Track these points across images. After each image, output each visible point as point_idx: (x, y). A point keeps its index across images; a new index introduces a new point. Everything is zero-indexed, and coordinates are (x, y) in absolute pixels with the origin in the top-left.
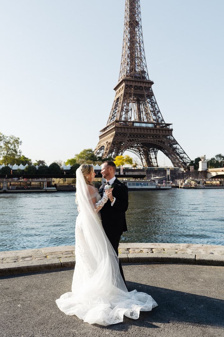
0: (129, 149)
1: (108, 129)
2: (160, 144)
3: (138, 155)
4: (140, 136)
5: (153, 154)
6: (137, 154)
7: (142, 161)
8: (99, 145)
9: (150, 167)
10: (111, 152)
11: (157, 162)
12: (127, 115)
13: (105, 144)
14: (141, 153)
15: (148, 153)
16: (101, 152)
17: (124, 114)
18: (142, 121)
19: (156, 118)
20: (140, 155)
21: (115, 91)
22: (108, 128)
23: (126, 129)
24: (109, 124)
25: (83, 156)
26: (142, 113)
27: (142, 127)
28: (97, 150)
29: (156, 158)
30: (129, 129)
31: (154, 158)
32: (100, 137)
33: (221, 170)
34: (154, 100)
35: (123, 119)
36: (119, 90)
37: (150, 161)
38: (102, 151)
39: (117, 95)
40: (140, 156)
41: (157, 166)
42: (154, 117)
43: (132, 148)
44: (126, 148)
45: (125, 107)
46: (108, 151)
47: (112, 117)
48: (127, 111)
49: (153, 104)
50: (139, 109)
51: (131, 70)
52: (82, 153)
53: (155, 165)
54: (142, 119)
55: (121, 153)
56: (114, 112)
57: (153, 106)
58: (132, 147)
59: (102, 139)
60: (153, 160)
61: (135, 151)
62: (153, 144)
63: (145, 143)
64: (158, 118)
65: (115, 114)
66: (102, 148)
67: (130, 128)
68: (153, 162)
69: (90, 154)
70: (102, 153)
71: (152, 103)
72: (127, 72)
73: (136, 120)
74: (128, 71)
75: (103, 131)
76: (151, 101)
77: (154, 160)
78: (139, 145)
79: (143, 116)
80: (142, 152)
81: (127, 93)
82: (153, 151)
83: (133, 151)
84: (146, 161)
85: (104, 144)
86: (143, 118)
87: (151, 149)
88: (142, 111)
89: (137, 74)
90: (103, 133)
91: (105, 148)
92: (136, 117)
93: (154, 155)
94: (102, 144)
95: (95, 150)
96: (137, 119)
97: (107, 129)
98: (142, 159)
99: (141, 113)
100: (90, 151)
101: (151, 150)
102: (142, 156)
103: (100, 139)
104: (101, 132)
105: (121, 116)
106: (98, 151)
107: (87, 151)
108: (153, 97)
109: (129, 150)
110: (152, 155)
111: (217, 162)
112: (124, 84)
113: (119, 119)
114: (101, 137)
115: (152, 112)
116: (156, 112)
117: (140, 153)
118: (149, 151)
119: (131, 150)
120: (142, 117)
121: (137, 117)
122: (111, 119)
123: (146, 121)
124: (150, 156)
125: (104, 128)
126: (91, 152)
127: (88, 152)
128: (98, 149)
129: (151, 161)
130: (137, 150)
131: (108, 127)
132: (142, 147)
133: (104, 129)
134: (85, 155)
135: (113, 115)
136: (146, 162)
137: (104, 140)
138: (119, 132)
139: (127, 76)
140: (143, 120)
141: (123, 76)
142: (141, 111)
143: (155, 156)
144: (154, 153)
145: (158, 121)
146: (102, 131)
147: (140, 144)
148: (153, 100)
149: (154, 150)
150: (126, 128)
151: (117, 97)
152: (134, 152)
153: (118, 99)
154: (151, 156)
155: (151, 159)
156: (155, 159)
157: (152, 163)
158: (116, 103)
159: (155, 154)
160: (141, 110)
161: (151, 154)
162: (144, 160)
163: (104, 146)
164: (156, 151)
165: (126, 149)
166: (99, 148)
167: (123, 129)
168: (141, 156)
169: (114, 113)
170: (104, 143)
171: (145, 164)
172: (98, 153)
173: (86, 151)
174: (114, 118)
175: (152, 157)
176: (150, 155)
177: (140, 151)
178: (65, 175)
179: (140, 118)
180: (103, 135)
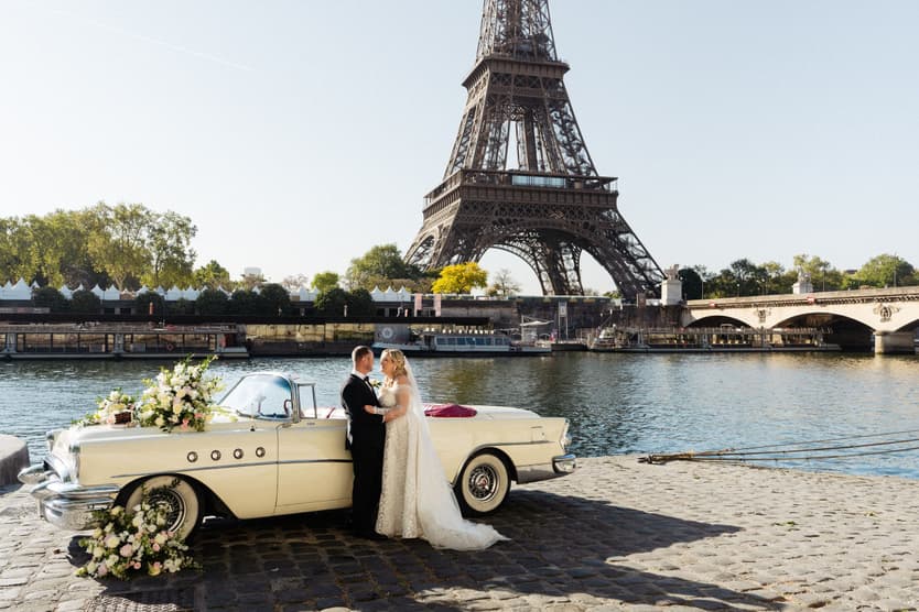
0: (504, 244)
1: (445, 192)
2: (582, 232)
3: (529, 260)
4: (538, 211)
5: (568, 259)
6: (526, 257)
7: (540, 278)
8: (422, 235)
9: (561, 294)
10: (448, 252)
11: (579, 280)
12: (495, 155)
14: (536, 255)
15: (555, 254)
16: (427, 251)
17: (489, 153)
18: (540, 169)
19: (576, 163)
20: (535, 259)
21: (465, 89)
22: (445, 188)
23: (489, 192)
24: (448, 178)
25: (370, 265)
26: (540, 149)
28: (415, 248)
29: (577, 269)
31: (571, 270)
32: (424, 212)
34: (570, 113)
35: (485, 166)
36: (477, 88)
37: (560, 276)
38: (432, 249)
39: (472, 100)
40: (533, 262)
41: (582, 292)
42: (570, 161)
43: (511, 243)
44: (503, 240)
45: (490, 134)
46: (441, 250)
47: (458, 159)
48: (497, 143)
49: (569, 124)
50: (530, 139)
51: (509, 33)
52: (367, 257)
53: (576, 287)
54: (539, 166)
55: (475, 256)
56: (462, 144)
57: (566, 131)
58: (513, 239)
59: (430, 219)
60: (569, 273)
62: (567, 233)
63: (542, 229)
64: (579, 162)
65: (464, 151)
66: (428, 242)
67: (501, 190)
68: (569, 280)
69: (391, 258)
71: (564, 122)
72: (497, 39)
73: (523, 168)
74: (502, 37)
75: (434, 195)
76: (561, 117)
77: (572, 275)
78: (530, 234)
79: (543, 156)
80: (540, 254)
81: (495, 96)
82: (568, 249)
83: (515, 250)
84: (550, 275)
85: (432, 232)
86: (542, 161)
87: (563, 244)
88: (540, 144)
89: (525, 43)
90: (434, 201)
91: (436, 240)
92: (522, 160)
93: (572, 261)
94: (429, 232)
95: (413, 246)
96: (525, 165)
97: (443, 192)
98: (540, 272)
99: (537, 149)
100: (393, 249)
101: (564, 247)
102: (538, 262)
103: (426, 218)
104: (428, 199)
105: (479, 156)
106: (421, 250)
107: (383, 250)
108: (567, 105)
109: (505, 247)
110: (567, 262)
112: (488, 72)
113: (475, 163)
114: (428, 212)
115: (564, 145)
116: (575, 146)
117: (533, 254)
118: (559, 249)
119: (510, 248)
120: (539, 158)
121: (525, 160)
122: (455, 165)
123: (548, 170)
124: (560, 263)
126: (393, 254)
127: (386, 254)
128: (420, 244)
129: (564, 275)
130: (524, 247)
131: (444, 185)
132: (539, 240)
133: (437, 192)
134: (375, 263)
135: (459, 154)
136: (549, 279)
137: (434, 222)
138: (471, 200)
139: (497, 50)
140: (543, 167)
141: (488, 48)
142: (536, 143)
143: (575, 263)
144: (571, 256)
145: (580, 172)
146: (430, 196)
147: (533, 232)
148: (566, 114)
149: (571, 247)
151: (471, 105)
152: (519, 252)
153: (472, 111)
154: (565, 263)
155: (565, 271)
156: (574, 273)
157: (568, 283)
158: (468, 121)
159: (574, 258)
160: (537, 140)
161: (564, 257)
162: (545, 276)
163: (432, 237)
164: (577, 251)
165: (492, 244)
166: (422, 241)
167: (483, 191)
168: (536, 264)
169: (462, 148)
170: (434, 230)
171: (548, 286)
172: (420, 256)
173: (378, 252)
174: (462, 161)
175: (567, 267)
176: (562, 261)
177: (534, 250)
179: (532, 161)
180: (433, 206)
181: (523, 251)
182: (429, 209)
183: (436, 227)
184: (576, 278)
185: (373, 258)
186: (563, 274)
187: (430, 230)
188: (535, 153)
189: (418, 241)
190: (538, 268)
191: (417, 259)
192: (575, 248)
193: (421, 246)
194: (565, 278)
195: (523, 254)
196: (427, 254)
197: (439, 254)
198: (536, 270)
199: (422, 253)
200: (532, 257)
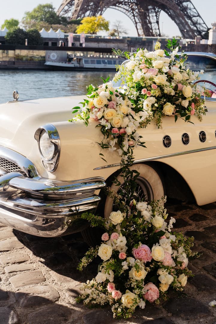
0: (116, 6)
3: (130, 16)
5: (153, 16)
6: (129, 14)
7: (136, 27)
9: (148, 36)
10: (84, 10)
11: (159, 29)
14: (135, 13)
15: (145, 13)
16: (70, 9)
20: (134, 16)
25: (36, 15)
28: (63, 6)
29: (157, 22)
31: (154, 23)
37: (148, 27)
38: (73, 8)
40: (133, 18)
41: (160, 35)
43: (120, 5)
46: (79, 8)
52: (35, 11)
55: (100, 12)
60: (153, 25)
66: (71, 3)
68: (153, 28)
70: (72, 11)
77: (154, 26)
80: (137, 12)
82: (153, 10)
83: (122, 10)
84: (142, 26)
87: (150, 7)
91: (76, 2)
93: (155, 18)
95: (62, 5)
98: (136, 23)
100: (50, 7)
101: (151, 9)
102: (136, 17)
106: (66, 8)
107: (44, 7)
109: (117, 8)
110: (152, 18)
117: (133, 13)
118: (148, 10)
119: (120, 9)
126: (50, 10)
127: (46, 9)
128: (66, 4)
130: (128, 8)
132: (137, 4)
134: (39, 14)
136: (141, 28)
143: (157, 19)
144: (154, 14)
149: (155, 9)
152: (124, 11)
154: (151, 18)
155: (150, 23)
156: (156, 24)
157: (152, 30)
159: (156, 16)
161: (150, 15)
162: (139, 25)
164: (158, 11)
165: (109, 6)
168: (134, 18)
171: (141, 32)
172: (66, 11)
173: (41, 8)
175: (152, 21)
176: (149, 17)
177: (133, 10)
181: (127, 10)
184: (157, 28)
185: (38, 11)
186: (149, 25)
189: (64, 2)
190: (135, 21)
191: (64, 13)
192: (157, 9)
193: (67, 5)
194: (150, 27)
195: (127, 12)
196: (70, 10)
197: (78, 10)
198: (134, 22)
199: (67, 10)
200: (132, 14)
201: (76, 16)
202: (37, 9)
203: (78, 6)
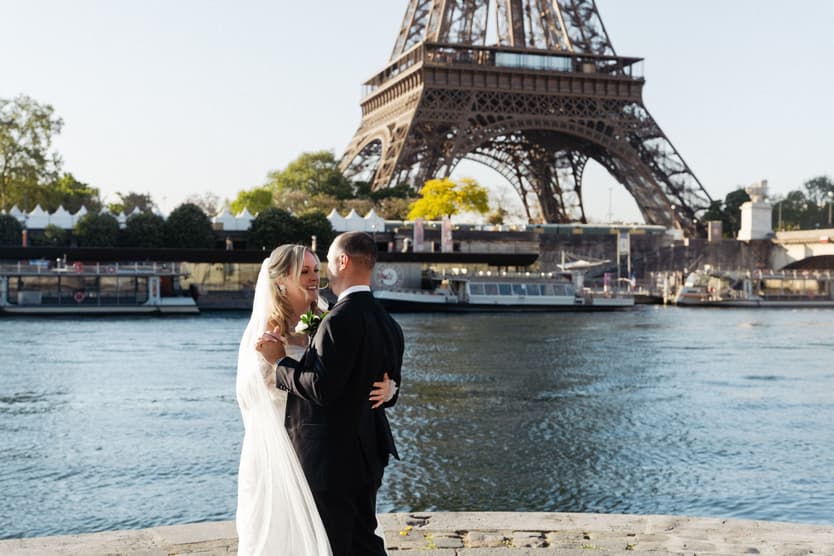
0: (474, 152)
1: (397, 77)
2: (594, 136)
3: (510, 175)
4: (519, 104)
5: (565, 175)
6: (505, 171)
7: (525, 201)
8: (359, 138)
9: (553, 222)
10: (406, 162)
11: (581, 205)
12: (469, 23)
13: (382, 133)
14: (521, 168)
15: (548, 169)
16: (367, 162)
17: (460, 19)
18: (528, 45)
19: (583, 35)
20: (519, 175)
22: (396, 71)
23: (464, 77)
24: (399, 57)
25: (297, 179)
26: (529, 16)
27: (528, 69)
28: (351, 156)
29: (578, 189)
30: (476, 77)
31: (569, 191)
32: (363, 105)
33: (826, 238)
35: (454, 38)
37: (555, 200)
40: (516, 179)
41: (583, 220)
42: (575, 33)
43: (486, 151)
44: (466, 147)
46: (395, 159)
47: (413, 30)
48: (471, 5)
52: (294, 169)
53: (575, 214)
54: (527, 40)
55: (444, 168)
56: (418, 8)
58: (489, 145)
59: (366, 117)
60: (565, 195)
61: (500, 161)
62: (565, 135)
63: (537, 131)
64: (587, 35)
65: (423, 16)
66: (370, 149)
67: (480, 72)
68: (566, 204)
69: (326, 170)
70: (371, 167)
73: (505, 43)
75: (377, 81)
77: (568, 198)
78: (513, 138)
79: (533, 26)
80: (527, 167)
82: (567, 161)
83: (490, 161)
84: (541, 198)
85: (377, 134)
86: (531, 33)
87: (558, 154)
88: (528, 8)
90: (379, 90)
91: (385, 146)
92: (502, 31)
93: (572, 178)
94: (372, 134)
95: (346, 154)
96: (508, 38)
97: (393, 77)
98: (524, 193)
99: (525, 16)
100: (327, 158)
101: (561, 157)
102: (523, 179)
103: (365, 113)
104: (369, 87)
105: (446, 26)
106: (358, 160)
107: (316, 158)
109: (477, 156)
110: (564, 178)
111: (812, 205)
113: (440, 38)
114: (367, 105)
115: (567, 10)
116: (581, 11)
117: (516, 168)
118: (553, 161)
119: (483, 158)
120: (527, 29)
121: (507, 30)
122: (409, 37)
123: (541, 45)
124: (554, 180)
125: (379, 72)
126: (328, 165)
127: (319, 165)
128: (357, 152)
130: (505, 156)
131: (395, 67)
132: (526, 148)
133: (382, 77)
134: (305, 177)
135: (414, 23)
136: (538, 204)
137: (380, 119)
138: (438, 87)
140: (532, 42)
142: (524, 7)
143: (576, 181)
144: (570, 170)
145: (588, 49)
146: (372, 82)
147: (517, 136)
149: (571, 158)
150: (466, 72)
152: (496, 164)
154: (560, 181)
155: (559, 191)
156: (574, 194)
157: (563, 208)
159: (575, 174)
161: (560, 172)
162: (533, 198)
163: (378, 142)
164: (579, 163)
165: (465, 154)
166: (361, 147)
167: (456, 76)
168: (520, 181)
169: (419, 14)
170: (380, 131)
171: (536, 210)
172: (358, 169)
173: (309, 160)
174: (418, 32)
175: (563, 184)
176: (556, 177)
177: (517, 161)
178: (229, 251)
179: (519, 33)
180: (376, 97)
182: (370, 101)
183: (384, 127)
184: (578, 203)
185: (300, 170)
186: (557, 196)
187: (372, 132)
188: (522, 20)
189: (354, 146)
190: (522, 187)
191: (352, 172)
192: (576, 158)
193: (359, 154)
194: (559, 202)
195: (501, 167)
196: (367, 166)
197: (394, 165)
198: (520, 191)
199: (360, 165)
200: (515, 171)
201: (389, 178)
202: (298, 165)
203: (393, 156)
